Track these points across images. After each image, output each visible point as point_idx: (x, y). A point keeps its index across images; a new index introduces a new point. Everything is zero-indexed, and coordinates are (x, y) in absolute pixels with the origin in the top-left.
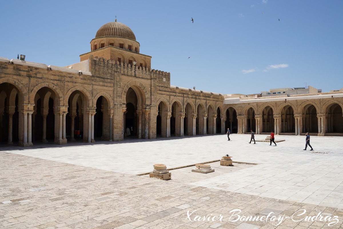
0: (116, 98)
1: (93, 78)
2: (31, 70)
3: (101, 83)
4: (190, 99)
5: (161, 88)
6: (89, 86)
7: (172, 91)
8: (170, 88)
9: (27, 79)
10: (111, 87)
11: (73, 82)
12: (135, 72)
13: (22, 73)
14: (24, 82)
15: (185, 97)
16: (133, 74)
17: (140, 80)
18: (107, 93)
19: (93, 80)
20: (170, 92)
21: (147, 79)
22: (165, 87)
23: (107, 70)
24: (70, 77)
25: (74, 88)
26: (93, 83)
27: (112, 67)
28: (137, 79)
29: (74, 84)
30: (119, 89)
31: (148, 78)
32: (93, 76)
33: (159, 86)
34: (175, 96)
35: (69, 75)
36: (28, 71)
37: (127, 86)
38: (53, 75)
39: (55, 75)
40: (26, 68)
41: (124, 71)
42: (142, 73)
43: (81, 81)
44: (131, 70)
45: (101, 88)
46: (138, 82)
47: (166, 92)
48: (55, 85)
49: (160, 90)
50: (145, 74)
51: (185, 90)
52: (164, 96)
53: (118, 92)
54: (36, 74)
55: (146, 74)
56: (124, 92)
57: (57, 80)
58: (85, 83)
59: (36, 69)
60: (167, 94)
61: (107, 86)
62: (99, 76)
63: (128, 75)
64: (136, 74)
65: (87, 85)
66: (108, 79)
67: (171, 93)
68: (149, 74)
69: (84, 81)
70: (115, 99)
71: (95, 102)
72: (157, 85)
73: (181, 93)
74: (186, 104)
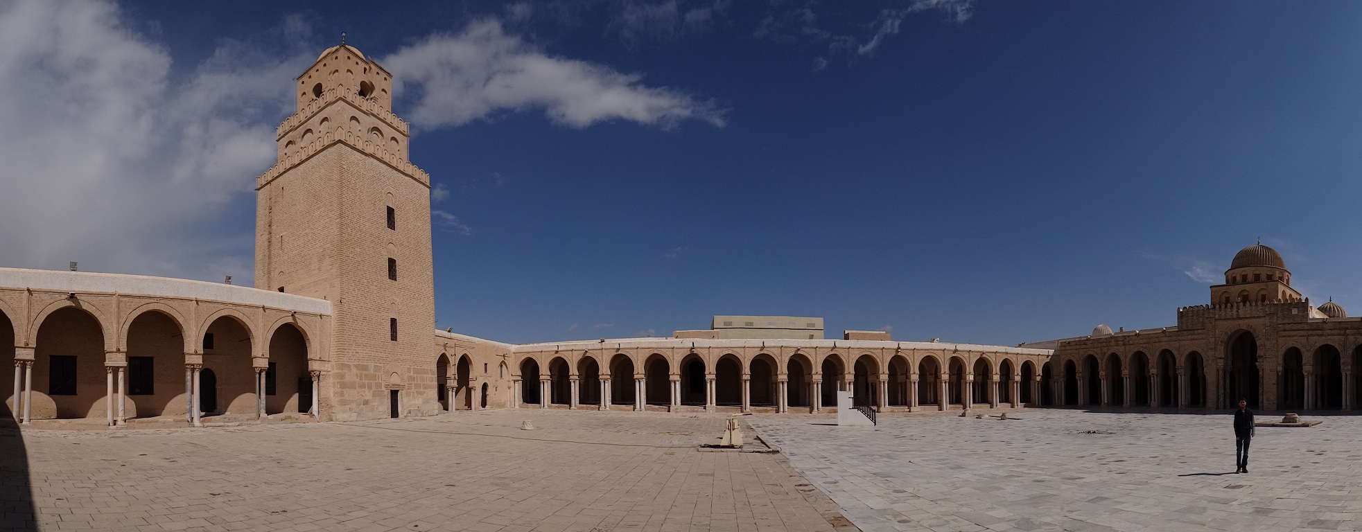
0: (1209, 351)
1: (1179, 333)
3: (1190, 337)
5: (1287, 327)
6: (1175, 342)
7: (1312, 328)
8: (1307, 323)
10: (1201, 338)
11: (1158, 342)
12: (1237, 311)
15: (1348, 335)
16: (1235, 317)
17: (1247, 321)
18: (1197, 346)
19: (1179, 335)
20: (1307, 330)
21: (1259, 317)
22: (1295, 323)
23: (1198, 318)
25: (1160, 347)
26: (1180, 338)
28: (1242, 320)
29: (1160, 344)
30: (1211, 339)
31: (1260, 315)
32: (1180, 330)
33: (1284, 324)
34: (1322, 335)
35: (1156, 336)
36: (1123, 340)
37: (1225, 334)
38: (1141, 339)
39: (1143, 339)
42: (1250, 310)
43: (1166, 339)
45: (1191, 341)
46: (1243, 325)
48: (1144, 348)
52: (1294, 338)
53: (1211, 342)
55: (1257, 310)
56: (1222, 342)
57: (1145, 343)
58: (1170, 341)
60: (1301, 334)
61: (1196, 339)
62: (1187, 328)
63: (1227, 317)
64: (1239, 315)
65: (1173, 342)
66: (1197, 329)
67: (1311, 332)
68: (1261, 309)
69: (1170, 338)
71: (1183, 359)
72: (1279, 322)
73: (1338, 328)
74: (1353, 347)
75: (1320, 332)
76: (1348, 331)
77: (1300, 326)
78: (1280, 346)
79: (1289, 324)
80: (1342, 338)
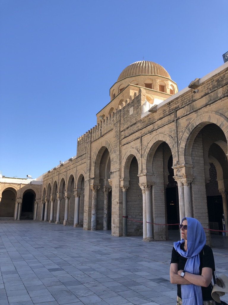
4: (203, 109)
5: (126, 133)
7: (145, 124)
8: (140, 121)
9: (58, 176)
15: (180, 118)
17: (105, 137)
20: (141, 129)
22: (131, 126)
32: (77, 158)
33: (125, 130)
39: (64, 168)
47: (134, 135)
49: (125, 137)
52: (132, 143)
54: (60, 171)
56: (94, 161)
60: (137, 136)
62: (80, 155)
63: (96, 138)
66: (83, 155)
67: (143, 131)
73: (167, 113)
74: (186, 135)
75: (150, 128)
76: (179, 113)
77: (135, 128)
78: (123, 157)
79: (128, 128)
80: (173, 125)
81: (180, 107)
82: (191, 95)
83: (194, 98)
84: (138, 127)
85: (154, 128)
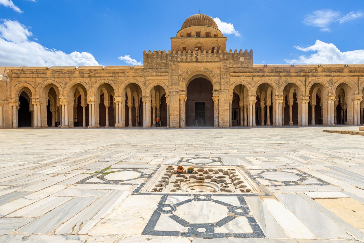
0: (172, 86)
1: (145, 70)
2: (91, 72)
3: (154, 74)
4: (294, 77)
5: (236, 70)
6: (141, 78)
7: (256, 71)
8: (252, 68)
9: (89, 79)
10: (165, 76)
11: (125, 76)
12: (196, 57)
13: (85, 75)
14: (87, 81)
15: (281, 76)
16: (194, 59)
17: (204, 64)
18: (161, 82)
19: (145, 72)
20: (252, 72)
21: (214, 62)
22: (242, 67)
23: (161, 61)
24: (122, 73)
25: (127, 81)
26: (146, 74)
27: (166, 57)
28: (200, 63)
29: (127, 78)
30: (174, 77)
31: (215, 60)
32: (145, 69)
33: (234, 68)
34: (263, 76)
35: (122, 71)
36: (89, 73)
37: (187, 73)
38: (107, 73)
39: (109, 73)
40: (88, 71)
41: (182, 59)
42: (207, 56)
43: (133, 74)
44: (191, 56)
45: (155, 78)
46: (202, 67)
47: (244, 73)
48: (110, 81)
49: (234, 72)
50: (211, 57)
51: (281, 67)
52: (242, 78)
53: (173, 79)
54: (95, 74)
55: (214, 57)
56: (183, 79)
57: (111, 77)
58: (137, 76)
59: (95, 70)
60: (248, 75)
61: (160, 76)
62: (152, 67)
63: (188, 61)
64: (199, 59)
65: (139, 77)
66: (162, 69)
67: (255, 74)
68: (217, 56)
69: (136, 74)
70: (170, 87)
71: (148, 91)
72: (230, 66)
73: (274, 71)
74: (285, 85)
75: (261, 74)
76: (281, 74)
77: (246, 70)
78: (231, 83)
79: (238, 67)
80: (277, 78)
81: (282, 71)
82: (289, 69)
83: (290, 71)
84: (250, 70)
85: (263, 75)
